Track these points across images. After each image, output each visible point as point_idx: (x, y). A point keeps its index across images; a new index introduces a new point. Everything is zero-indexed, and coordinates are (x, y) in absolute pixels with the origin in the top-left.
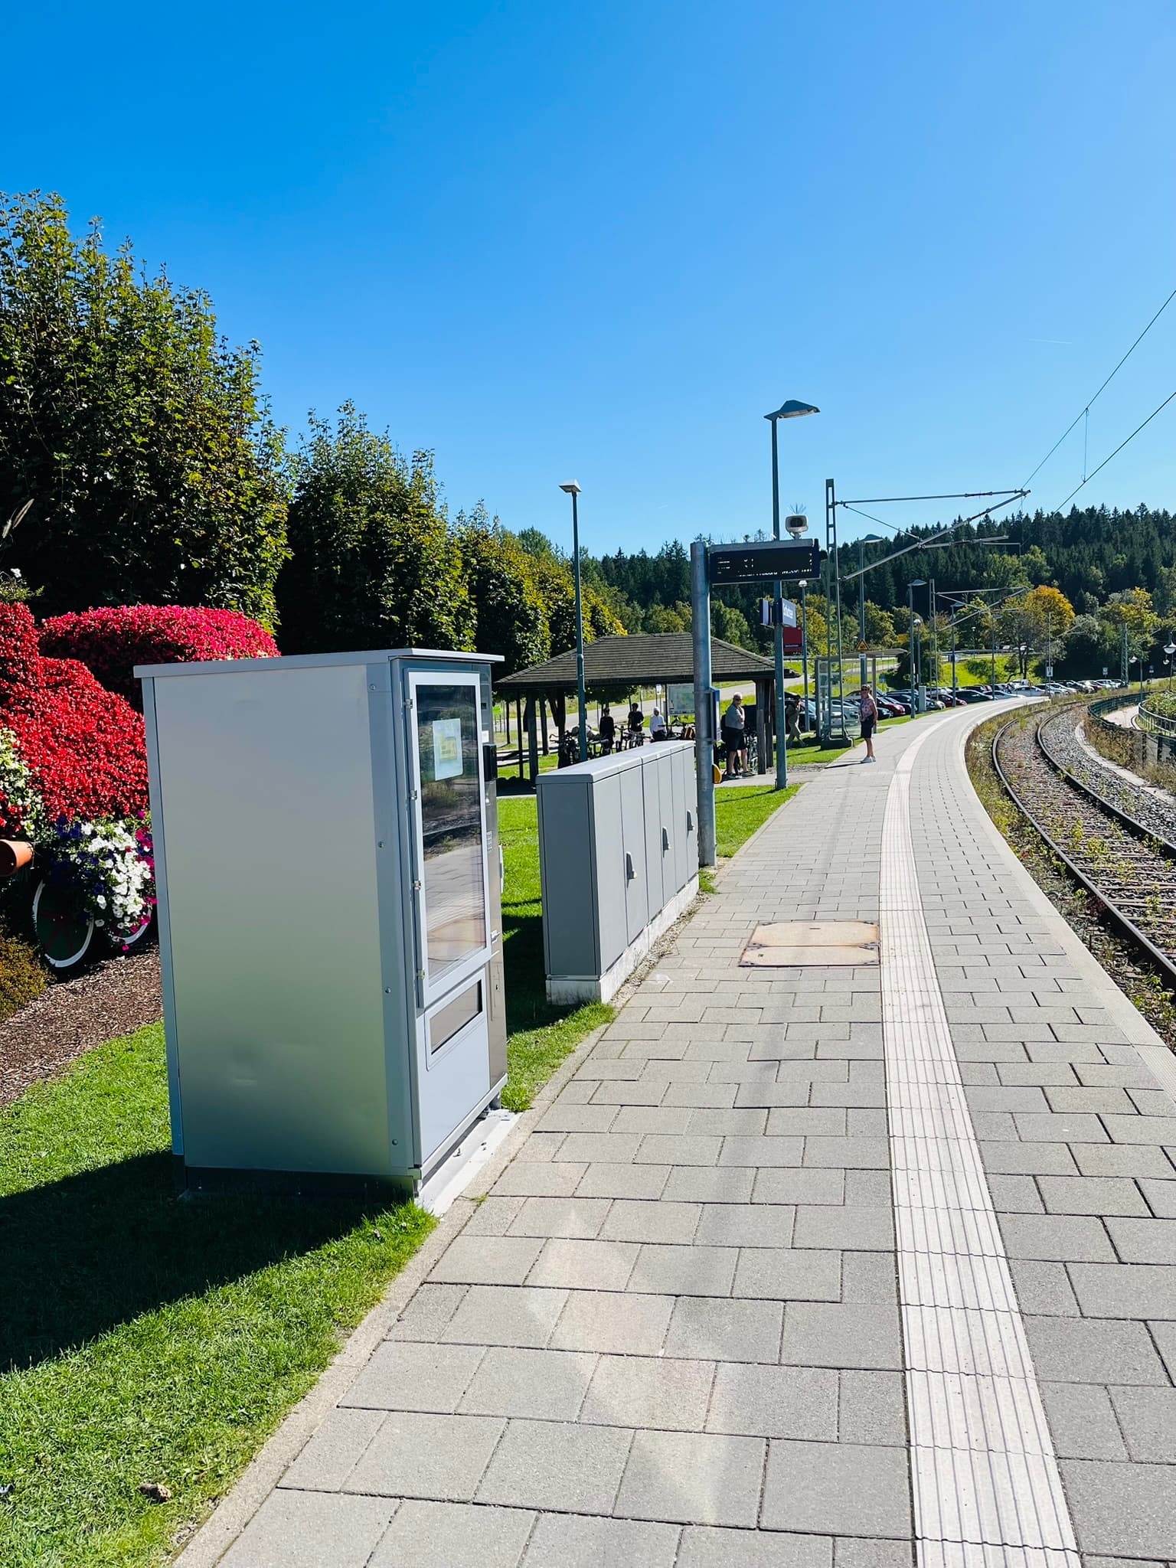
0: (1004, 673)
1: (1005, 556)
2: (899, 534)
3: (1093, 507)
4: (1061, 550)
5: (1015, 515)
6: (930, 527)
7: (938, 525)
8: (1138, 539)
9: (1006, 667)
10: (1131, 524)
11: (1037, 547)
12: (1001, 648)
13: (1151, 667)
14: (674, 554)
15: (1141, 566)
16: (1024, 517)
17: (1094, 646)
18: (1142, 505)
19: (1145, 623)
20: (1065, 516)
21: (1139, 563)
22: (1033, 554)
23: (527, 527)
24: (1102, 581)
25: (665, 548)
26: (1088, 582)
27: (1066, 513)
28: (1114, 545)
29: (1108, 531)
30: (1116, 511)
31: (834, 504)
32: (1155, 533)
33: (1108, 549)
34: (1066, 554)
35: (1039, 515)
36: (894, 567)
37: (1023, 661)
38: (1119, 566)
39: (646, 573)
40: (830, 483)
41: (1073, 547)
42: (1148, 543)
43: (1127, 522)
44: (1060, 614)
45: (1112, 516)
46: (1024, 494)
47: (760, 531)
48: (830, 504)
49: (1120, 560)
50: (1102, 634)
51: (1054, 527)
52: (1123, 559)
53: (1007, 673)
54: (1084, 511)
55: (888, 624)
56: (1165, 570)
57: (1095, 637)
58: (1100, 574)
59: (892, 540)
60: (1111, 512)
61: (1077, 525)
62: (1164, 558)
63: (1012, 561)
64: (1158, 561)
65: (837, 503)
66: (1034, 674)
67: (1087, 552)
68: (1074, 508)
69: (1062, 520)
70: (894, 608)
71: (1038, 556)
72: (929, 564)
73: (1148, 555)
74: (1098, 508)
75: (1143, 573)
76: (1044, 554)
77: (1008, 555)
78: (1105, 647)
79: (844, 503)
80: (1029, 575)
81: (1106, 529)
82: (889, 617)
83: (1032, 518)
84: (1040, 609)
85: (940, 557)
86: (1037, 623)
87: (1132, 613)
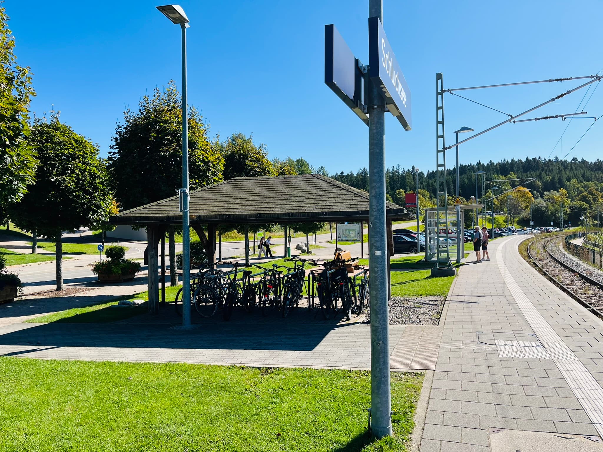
0: (503, 223)
1: (500, 176)
2: (455, 167)
3: (535, 158)
4: (523, 174)
5: (503, 161)
6: (467, 165)
7: (471, 164)
8: (555, 170)
9: (504, 221)
10: (552, 164)
11: (513, 173)
12: (499, 213)
13: (569, 222)
14: (364, 173)
15: (557, 181)
16: (506, 161)
17: (543, 213)
18: (556, 157)
19: (565, 204)
20: (523, 161)
21: (556, 179)
22: (511, 175)
23: (299, 158)
24: (541, 187)
25: (360, 171)
26: (535, 187)
27: (524, 160)
28: (545, 173)
29: (542, 167)
30: (545, 159)
31: (443, 91)
32: (562, 168)
33: (543, 174)
34: (525, 175)
35: (512, 160)
36: (453, 180)
37: (512, 218)
38: (548, 181)
39: (352, 180)
40: (439, 76)
41: (528, 173)
42: (560, 172)
43: (550, 164)
44: (527, 198)
45: (543, 161)
46: (599, 78)
47: (398, 165)
48: (439, 91)
49: (548, 178)
50: (547, 208)
51: (519, 165)
52: (549, 178)
53: (505, 223)
54: (532, 159)
55: (452, 202)
56: (568, 183)
57: (544, 209)
58: (540, 184)
59: (452, 169)
60: (543, 160)
61: (529, 164)
62: (566, 178)
63: (503, 178)
64: (564, 180)
65: (445, 91)
66: (516, 224)
67: (534, 175)
68: (527, 158)
69: (522, 162)
70: (453, 196)
71: (513, 176)
72: (467, 179)
73: (560, 176)
74: (537, 158)
75: (558, 184)
76: (516, 175)
77: (501, 175)
78: (548, 213)
79: (450, 91)
80: (510, 184)
81: (541, 166)
82: (452, 199)
83: (510, 162)
84: (519, 196)
85: (472, 176)
86: (518, 202)
87: (559, 199)
